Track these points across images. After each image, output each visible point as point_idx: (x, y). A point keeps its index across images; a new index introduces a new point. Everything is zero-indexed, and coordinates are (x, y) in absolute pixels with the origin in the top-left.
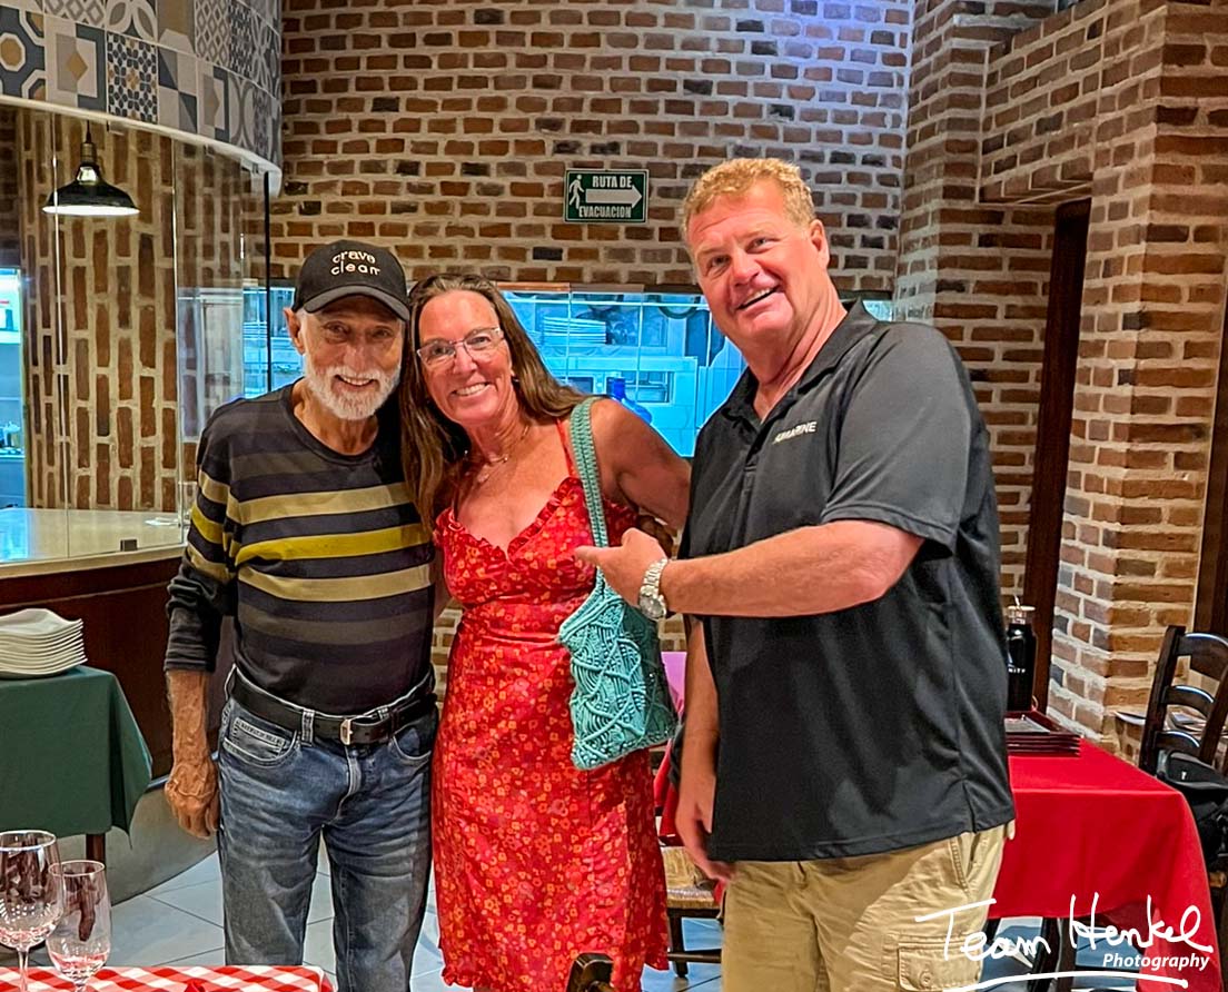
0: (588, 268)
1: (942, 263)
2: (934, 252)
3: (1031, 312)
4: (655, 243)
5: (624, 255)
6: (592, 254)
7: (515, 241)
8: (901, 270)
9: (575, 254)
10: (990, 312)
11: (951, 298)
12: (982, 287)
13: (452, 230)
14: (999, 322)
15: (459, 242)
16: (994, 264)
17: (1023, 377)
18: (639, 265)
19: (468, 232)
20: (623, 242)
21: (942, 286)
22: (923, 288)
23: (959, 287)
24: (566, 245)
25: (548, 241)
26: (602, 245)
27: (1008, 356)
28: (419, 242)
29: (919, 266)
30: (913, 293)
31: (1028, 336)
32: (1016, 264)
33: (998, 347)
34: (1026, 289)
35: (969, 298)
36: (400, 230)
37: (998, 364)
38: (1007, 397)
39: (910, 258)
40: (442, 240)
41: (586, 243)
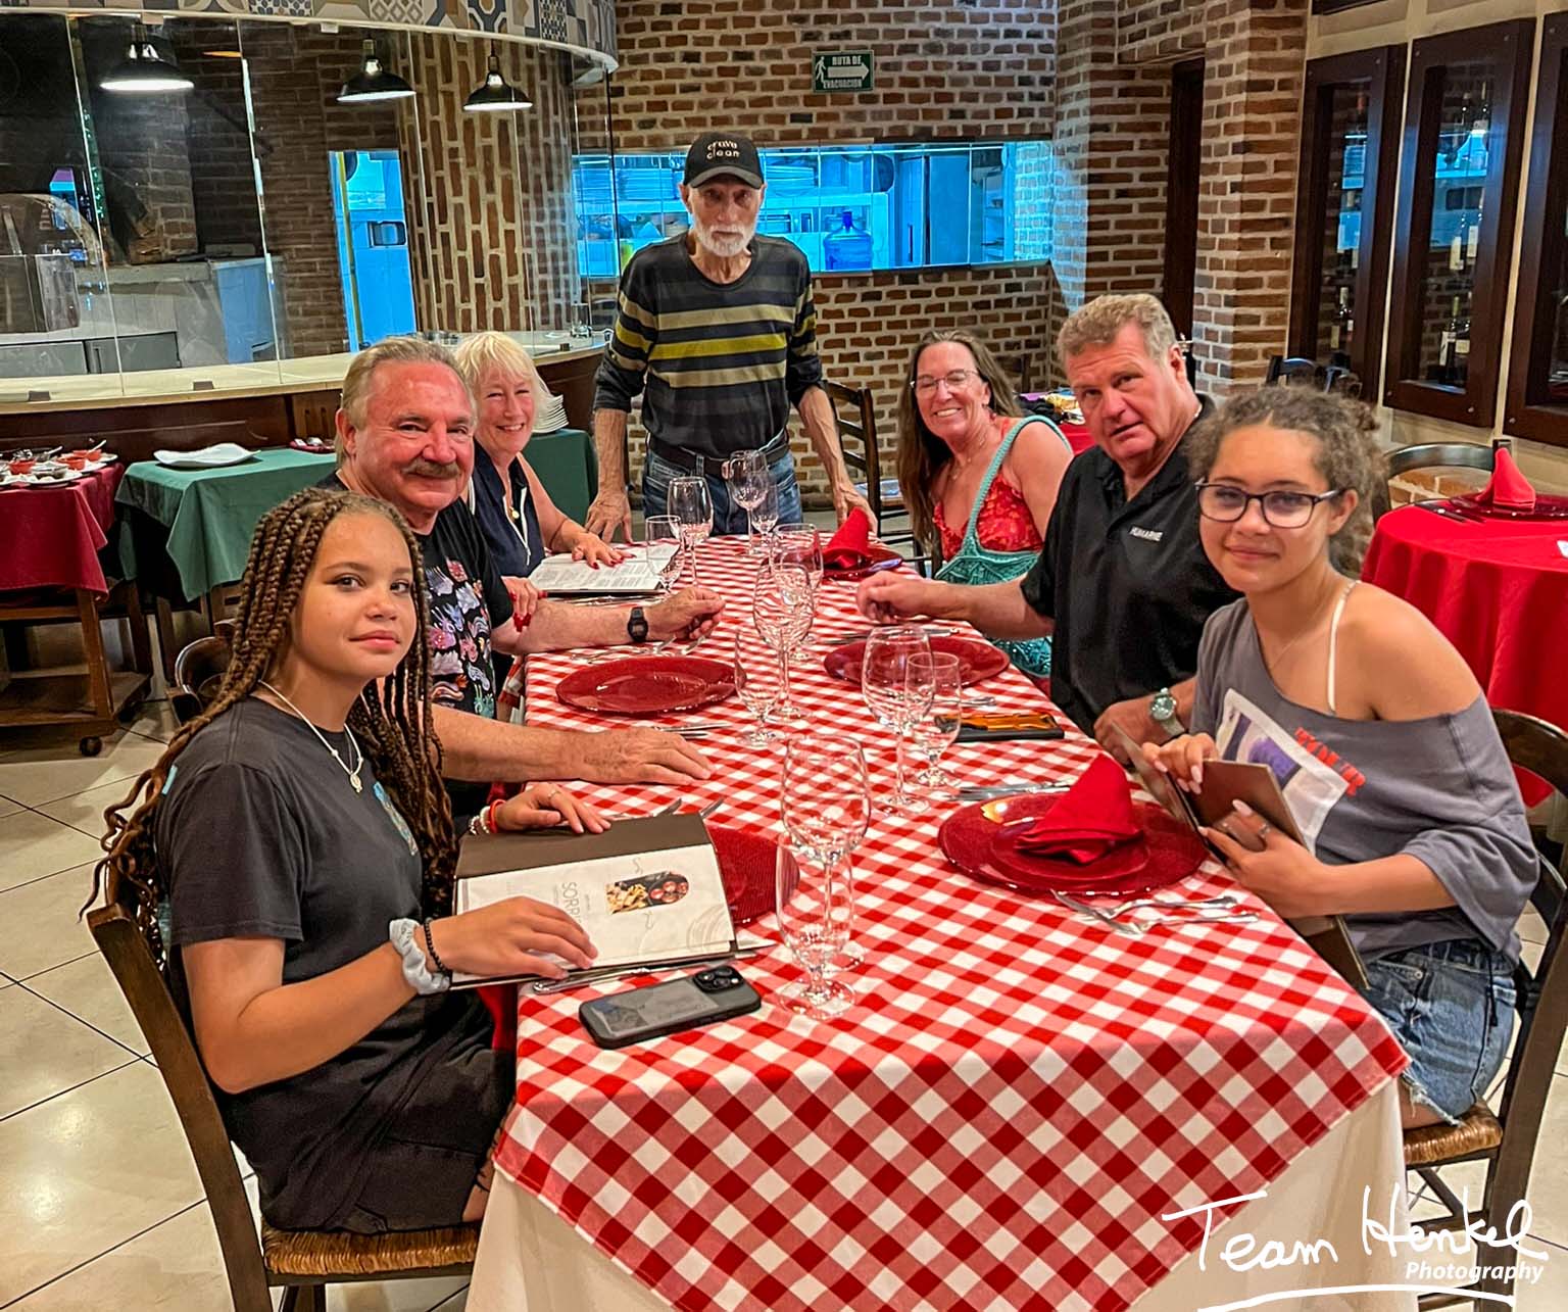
0: (832, 127)
1: (1094, 111)
2: (1086, 103)
3: (1158, 144)
4: (880, 106)
5: (858, 116)
6: (834, 117)
7: (776, 109)
8: (1059, 116)
9: (822, 117)
10: (1129, 146)
11: (1100, 136)
12: (1122, 128)
13: (727, 104)
14: (1136, 153)
15: (734, 112)
16: (1129, 110)
17: (1154, 193)
18: (870, 124)
19: (740, 104)
20: (857, 106)
21: (1094, 128)
22: (1079, 130)
23: (1106, 128)
24: (814, 110)
25: (801, 109)
26: (840, 109)
27: (1143, 177)
28: (703, 114)
29: (1074, 113)
30: (1070, 133)
31: (1155, 162)
32: (1146, 109)
33: (1136, 172)
34: (1154, 127)
35: (1113, 136)
36: (687, 106)
37: (1136, 184)
38: (1143, 208)
39: (1066, 108)
40: (721, 111)
41: (829, 108)
